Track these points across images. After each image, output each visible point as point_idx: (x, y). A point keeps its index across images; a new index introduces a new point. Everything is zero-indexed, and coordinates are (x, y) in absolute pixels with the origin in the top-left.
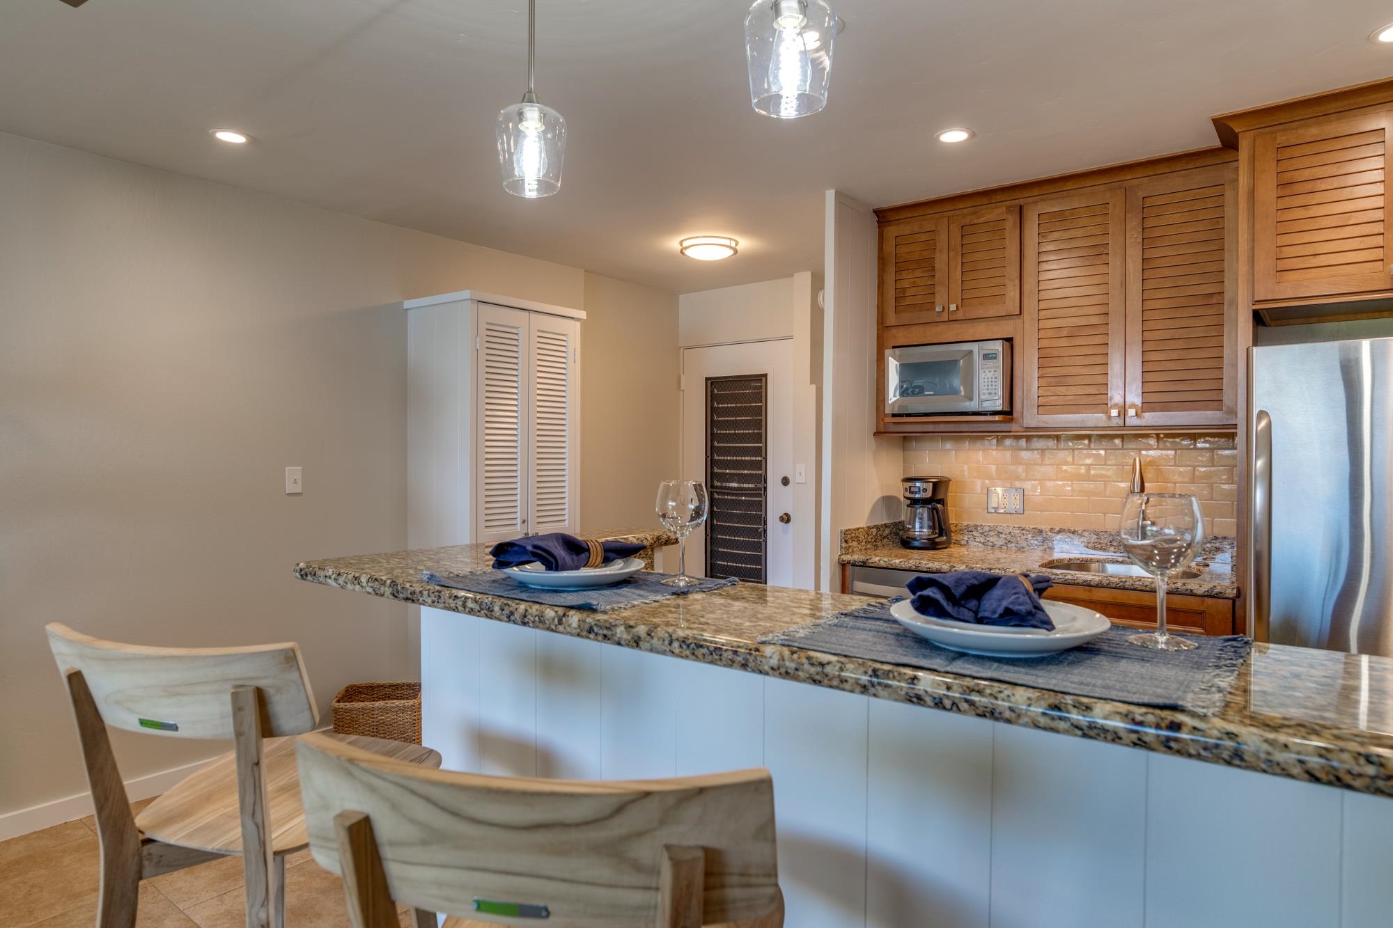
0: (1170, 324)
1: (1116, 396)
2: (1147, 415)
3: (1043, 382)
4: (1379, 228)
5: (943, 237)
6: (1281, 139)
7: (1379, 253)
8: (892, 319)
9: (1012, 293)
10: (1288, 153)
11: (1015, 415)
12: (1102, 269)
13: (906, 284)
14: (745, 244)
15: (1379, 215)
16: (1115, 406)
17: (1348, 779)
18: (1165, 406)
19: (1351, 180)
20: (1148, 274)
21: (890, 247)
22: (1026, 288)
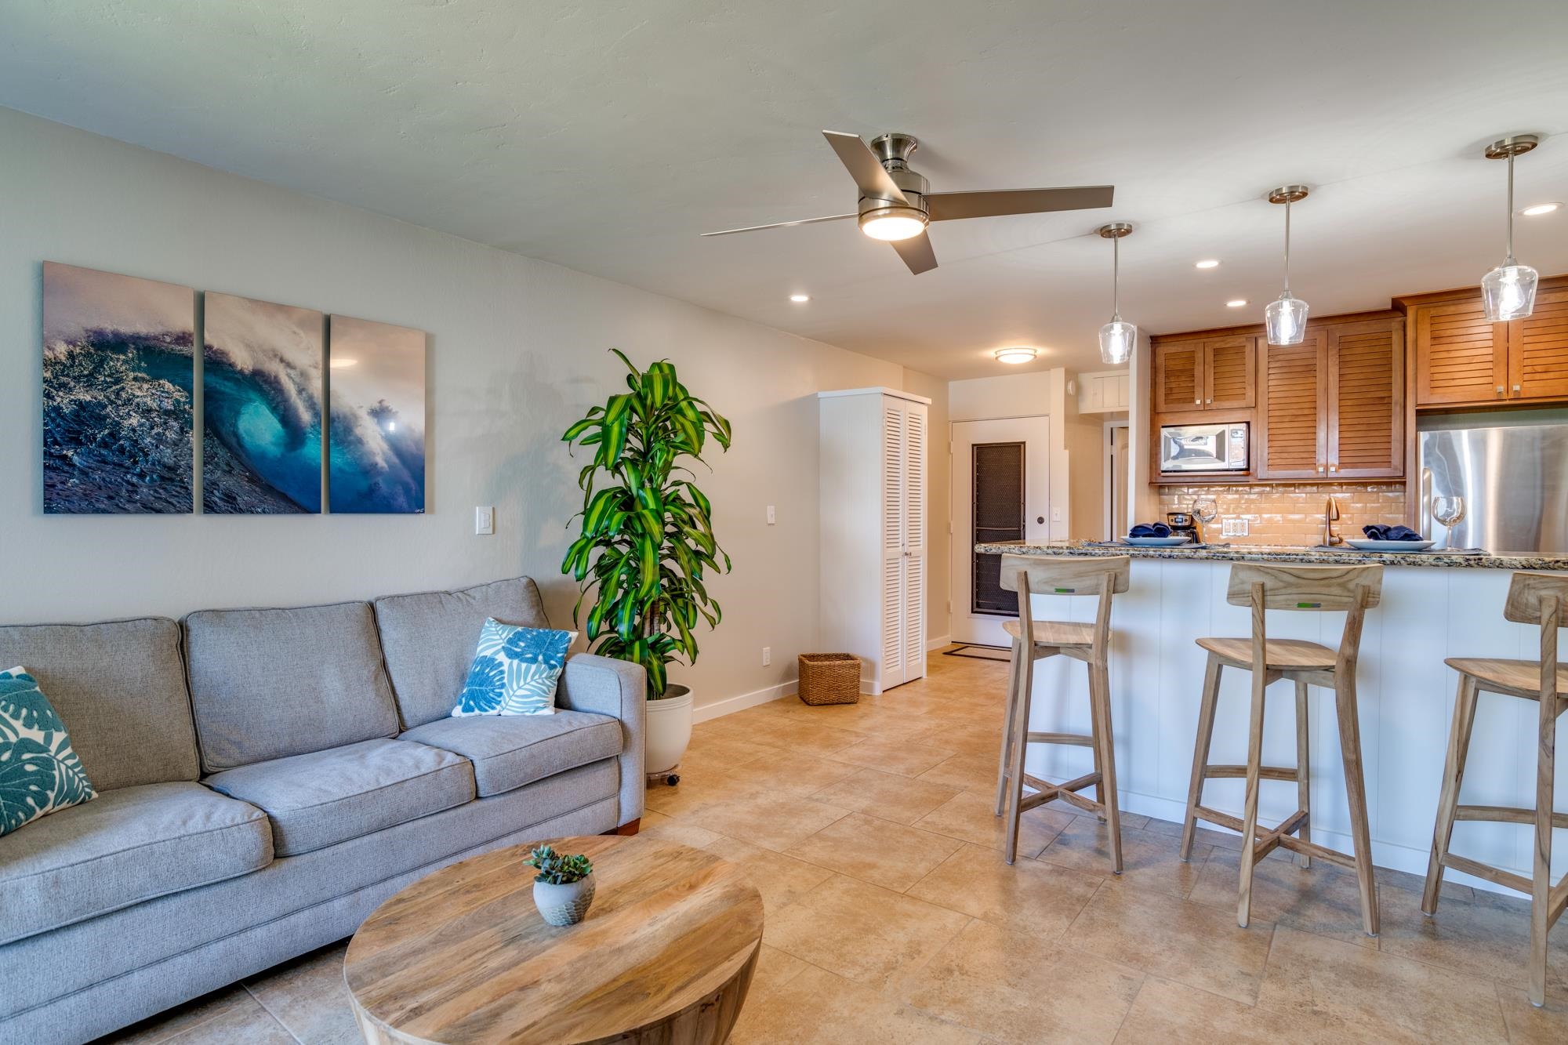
0: (1358, 415)
1: (1321, 459)
2: (1342, 470)
3: (1271, 450)
4: (1490, 365)
5: (1199, 356)
6: (1433, 312)
7: (1490, 380)
8: (1162, 407)
9: (1251, 393)
10: (1437, 320)
11: (1251, 471)
12: (1311, 380)
13: (1173, 385)
14: (1042, 351)
15: (1490, 358)
16: (1321, 465)
17: (1534, 566)
18: (1354, 465)
19: (1474, 337)
20: (1342, 384)
21: (1161, 360)
22: (1260, 390)
